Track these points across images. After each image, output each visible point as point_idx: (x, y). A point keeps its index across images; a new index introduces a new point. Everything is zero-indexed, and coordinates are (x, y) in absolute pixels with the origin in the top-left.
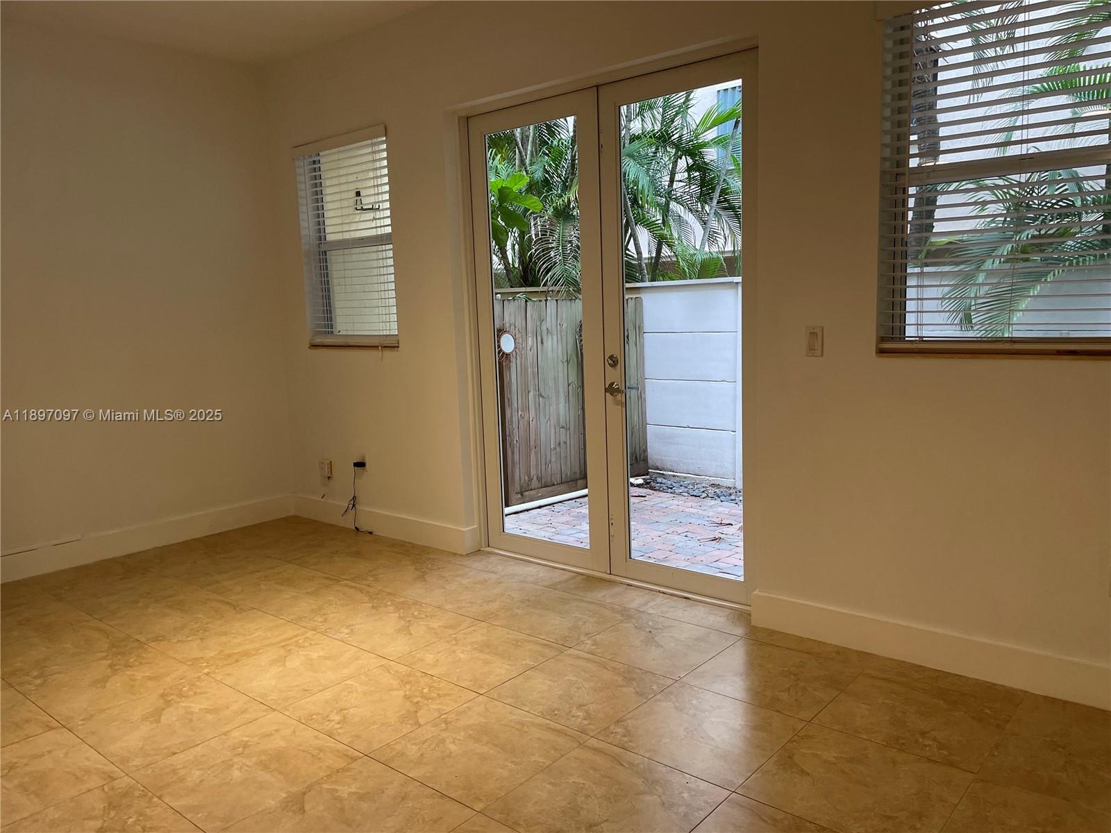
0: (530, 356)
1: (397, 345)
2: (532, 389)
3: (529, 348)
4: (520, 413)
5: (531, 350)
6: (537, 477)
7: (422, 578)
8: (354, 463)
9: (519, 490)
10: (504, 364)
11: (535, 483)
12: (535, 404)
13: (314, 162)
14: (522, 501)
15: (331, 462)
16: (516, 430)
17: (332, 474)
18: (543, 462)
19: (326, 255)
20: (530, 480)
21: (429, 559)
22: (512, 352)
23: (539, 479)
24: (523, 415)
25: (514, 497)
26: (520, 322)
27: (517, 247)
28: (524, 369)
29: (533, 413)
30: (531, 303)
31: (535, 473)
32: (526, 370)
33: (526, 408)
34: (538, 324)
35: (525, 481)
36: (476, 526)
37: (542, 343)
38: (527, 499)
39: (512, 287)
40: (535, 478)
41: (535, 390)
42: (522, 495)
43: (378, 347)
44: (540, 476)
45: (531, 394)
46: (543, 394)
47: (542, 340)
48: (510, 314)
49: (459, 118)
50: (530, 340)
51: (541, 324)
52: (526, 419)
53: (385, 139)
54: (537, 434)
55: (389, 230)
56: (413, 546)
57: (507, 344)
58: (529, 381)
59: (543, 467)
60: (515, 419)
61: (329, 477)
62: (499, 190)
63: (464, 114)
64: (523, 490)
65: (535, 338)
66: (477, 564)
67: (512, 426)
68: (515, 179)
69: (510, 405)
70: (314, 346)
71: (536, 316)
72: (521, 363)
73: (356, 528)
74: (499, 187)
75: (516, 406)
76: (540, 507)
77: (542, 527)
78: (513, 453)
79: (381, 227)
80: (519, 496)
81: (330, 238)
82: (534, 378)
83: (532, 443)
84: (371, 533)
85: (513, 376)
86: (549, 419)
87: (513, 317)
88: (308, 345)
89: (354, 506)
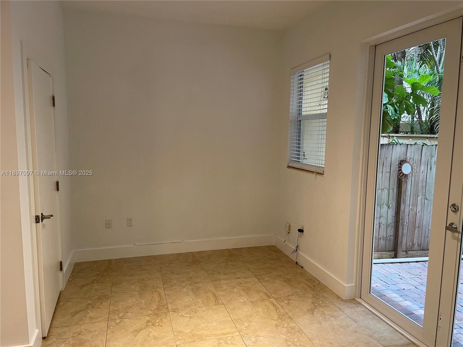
0: (421, 176)
1: (323, 173)
2: (420, 194)
3: (421, 172)
4: (411, 207)
5: (422, 173)
6: (418, 244)
7: (311, 311)
8: (298, 230)
9: (405, 249)
10: (403, 180)
11: (416, 247)
12: (422, 203)
13: (301, 76)
14: (406, 256)
15: (290, 225)
16: (407, 217)
17: (290, 231)
18: (423, 236)
19: (300, 122)
20: (413, 245)
21: (323, 296)
22: (409, 174)
23: (419, 245)
24: (412, 209)
25: (400, 253)
26: (417, 157)
27: (429, 113)
28: (417, 184)
29: (420, 208)
30: (426, 147)
31: (417, 242)
32: (418, 184)
33: (415, 205)
34: (430, 158)
35: (409, 245)
36: (354, 284)
37: (431, 169)
38: (410, 255)
39: (422, 134)
40: (416, 244)
41: (422, 195)
42: (407, 253)
43: (314, 172)
44: (420, 244)
45: (419, 198)
46: (427, 198)
47: (431, 167)
48: (411, 152)
49: (370, 47)
50: (422, 168)
51: (431, 159)
52: (415, 211)
53: (329, 62)
54: (421, 220)
55: (326, 111)
56: (319, 283)
57: (406, 169)
58: (419, 190)
59: (423, 239)
60: (407, 210)
61: (289, 232)
62: (412, 84)
63: (374, 43)
64: (408, 250)
65: (426, 166)
66: (349, 311)
67: (404, 214)
68: (423, 78)
69: (404, 202)
70: (289, 167)
71: (428, 154)
72: (415, 180)
73: (296, 262)
74: (413, 82)
75: (408, 203)
76: (417, 262)
77: (414, 276)
78: (403, 229)
79: (323, 109)
80: (405, 253)
81: (303, 113)
82: (423, 189)
83: (417, 225)
84: (302, 267)
85: (409, 187)
86: (430, 212)
87: (413, 154)
88: (287, 166)
89: (296, 250)
